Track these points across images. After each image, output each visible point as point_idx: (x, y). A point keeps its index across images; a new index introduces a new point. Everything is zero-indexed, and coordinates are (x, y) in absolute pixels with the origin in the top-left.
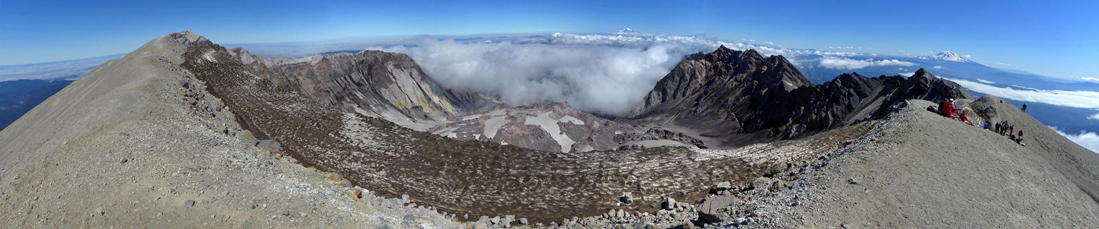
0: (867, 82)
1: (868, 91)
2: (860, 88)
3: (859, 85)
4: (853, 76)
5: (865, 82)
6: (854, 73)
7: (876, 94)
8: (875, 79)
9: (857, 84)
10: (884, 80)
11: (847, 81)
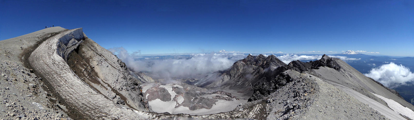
4: (297, 62)
8: (308, 63)
9: (299, 66)
11: (295, 64)
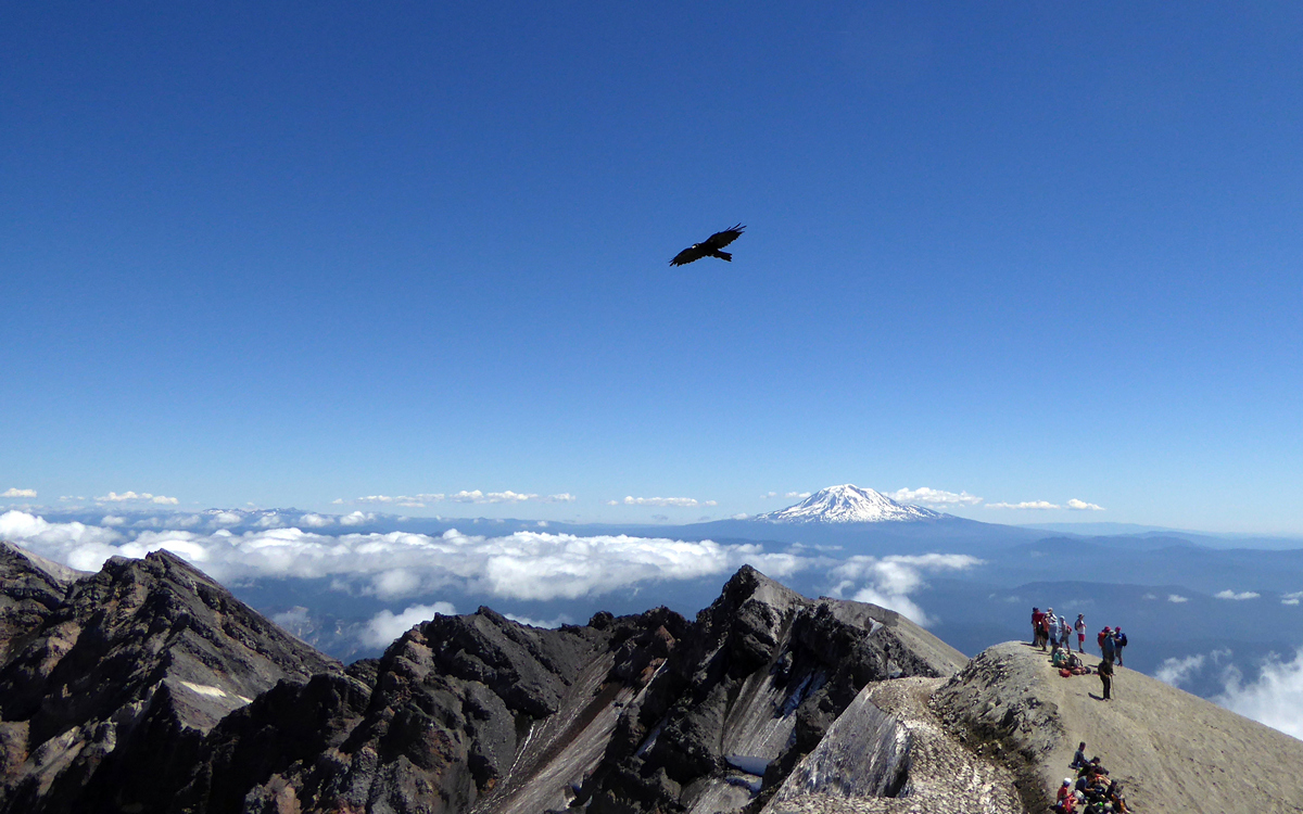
0: (541, 649)
1: (547, 688)
2: (516, 677)
3: (507, 663)
4: (479, 624)
5: (533, 651)
6: (484, 612)
7: (584, 700)
8: (574, 630)
9: (499, 660)
10: (609, 633)
11: (454, 648)
